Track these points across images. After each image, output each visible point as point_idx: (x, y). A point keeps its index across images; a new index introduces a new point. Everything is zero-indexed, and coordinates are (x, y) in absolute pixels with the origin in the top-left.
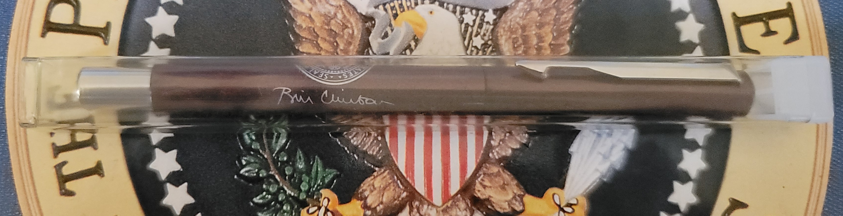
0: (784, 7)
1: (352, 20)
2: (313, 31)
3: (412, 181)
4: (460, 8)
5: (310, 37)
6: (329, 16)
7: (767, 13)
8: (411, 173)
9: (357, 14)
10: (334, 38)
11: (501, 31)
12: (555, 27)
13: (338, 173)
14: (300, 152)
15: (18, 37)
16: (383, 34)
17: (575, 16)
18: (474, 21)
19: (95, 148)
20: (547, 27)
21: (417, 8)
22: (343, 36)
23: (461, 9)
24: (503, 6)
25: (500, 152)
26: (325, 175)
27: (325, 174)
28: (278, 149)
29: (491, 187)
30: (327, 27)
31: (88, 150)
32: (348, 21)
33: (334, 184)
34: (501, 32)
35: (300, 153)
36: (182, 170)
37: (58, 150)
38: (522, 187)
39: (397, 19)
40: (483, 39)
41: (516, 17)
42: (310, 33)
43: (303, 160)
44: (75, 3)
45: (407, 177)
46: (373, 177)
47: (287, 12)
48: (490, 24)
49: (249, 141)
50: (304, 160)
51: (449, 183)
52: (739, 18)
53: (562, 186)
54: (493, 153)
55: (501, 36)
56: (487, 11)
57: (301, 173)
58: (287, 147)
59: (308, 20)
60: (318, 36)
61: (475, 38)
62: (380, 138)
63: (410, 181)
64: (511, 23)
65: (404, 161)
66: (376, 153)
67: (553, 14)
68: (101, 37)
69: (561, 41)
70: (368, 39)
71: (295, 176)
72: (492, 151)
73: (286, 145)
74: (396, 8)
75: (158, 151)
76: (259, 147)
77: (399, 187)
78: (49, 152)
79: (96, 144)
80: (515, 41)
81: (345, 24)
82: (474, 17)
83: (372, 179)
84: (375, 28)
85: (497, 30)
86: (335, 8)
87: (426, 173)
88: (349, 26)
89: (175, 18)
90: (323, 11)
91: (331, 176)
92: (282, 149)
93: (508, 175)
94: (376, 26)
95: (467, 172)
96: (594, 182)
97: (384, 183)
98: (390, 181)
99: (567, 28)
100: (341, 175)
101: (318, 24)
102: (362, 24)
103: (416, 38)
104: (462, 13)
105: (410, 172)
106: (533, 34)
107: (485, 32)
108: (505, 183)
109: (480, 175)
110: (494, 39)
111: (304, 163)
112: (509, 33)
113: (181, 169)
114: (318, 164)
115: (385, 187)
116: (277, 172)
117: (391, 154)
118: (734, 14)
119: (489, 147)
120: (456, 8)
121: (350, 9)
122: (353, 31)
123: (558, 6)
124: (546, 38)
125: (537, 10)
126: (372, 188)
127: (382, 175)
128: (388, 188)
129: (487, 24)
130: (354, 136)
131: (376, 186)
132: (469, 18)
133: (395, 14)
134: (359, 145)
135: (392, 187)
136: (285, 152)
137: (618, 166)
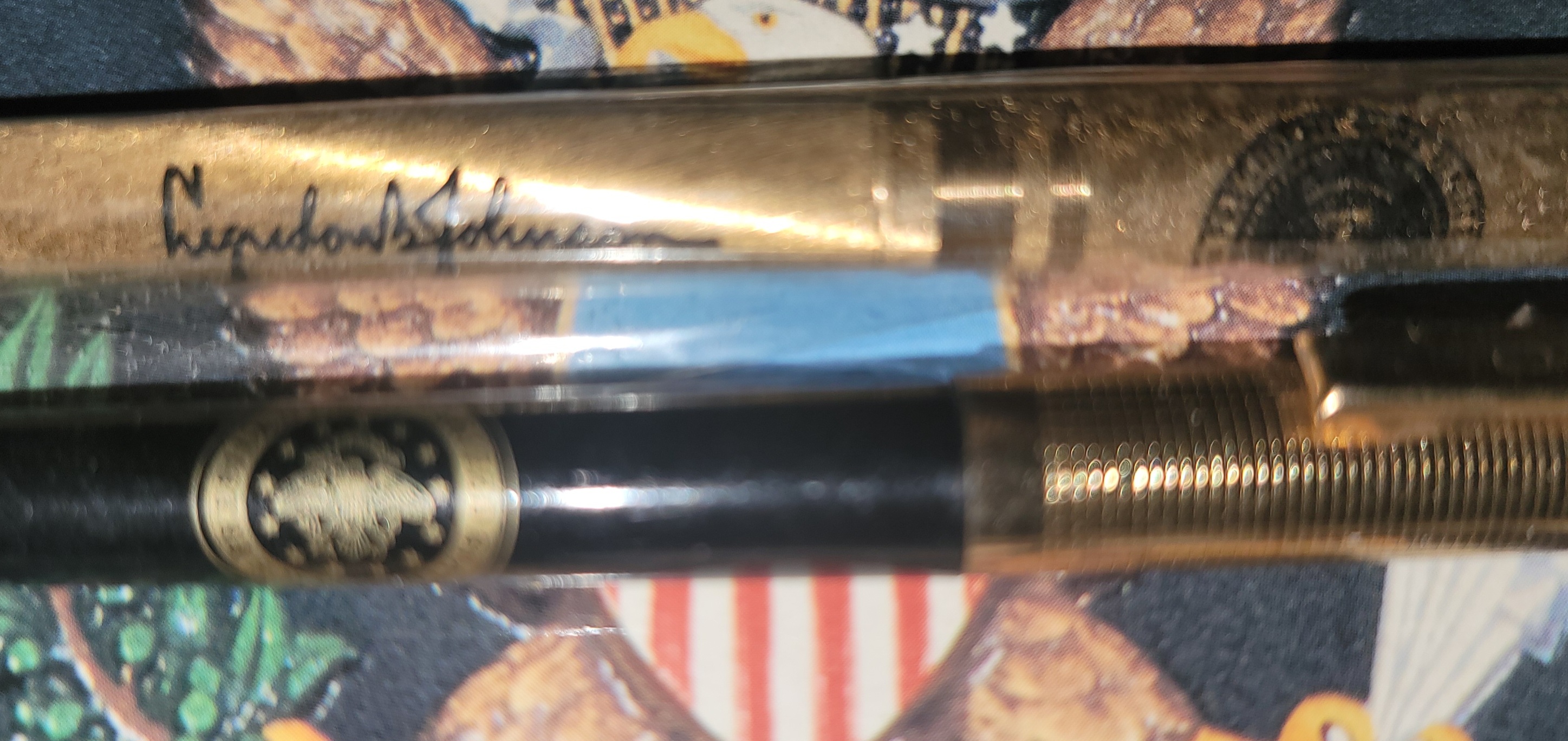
1: (447, 52)
3: (681, 687)
4: (881, 3)
6: (357, 42)
8: (675, 651)
9: (467, 31)
13: (352, 653)
21: (709, 4)
23: (885, 7)
26: (290, 663)
27: (292, 654)
32: (432, 56)
33: (329, 701)
38: (1183, 699)
39: (627, 46)
45: (658, 664)
46: (502, 669)
47: (194, 31)
50: (207, 602)
51: (849, 689)
53: (1358, 691)
56: (990, 9)
57: (188, 653)
59: (272, 56)
63: (674, 686)
71: (162, 664)
74: (624, 7)
77: (622, 711)
81: (420, 67)
82: (938, 34)
83: (502, 680)
86: (381, 13)
90: (335, 26)
91: (316, 668)
93: (1115, 646)
95: (926, 641)
97: (555, 695)
98: (582, 686)
100: (362, 662)
104: (888, 18)
105: (671, 643)
108: (1104, 682)
109: (987, 653)
111: (203, 612)
114: (261, 617)
115: (559, 712)
116: (85, 648)
120: (865, 1)
121: (440, 13)
126: (497, 719)
127: (545, 658)
128: (573, 717)
131: (516, 708)
133: (618, 27)
135: (589, 711)
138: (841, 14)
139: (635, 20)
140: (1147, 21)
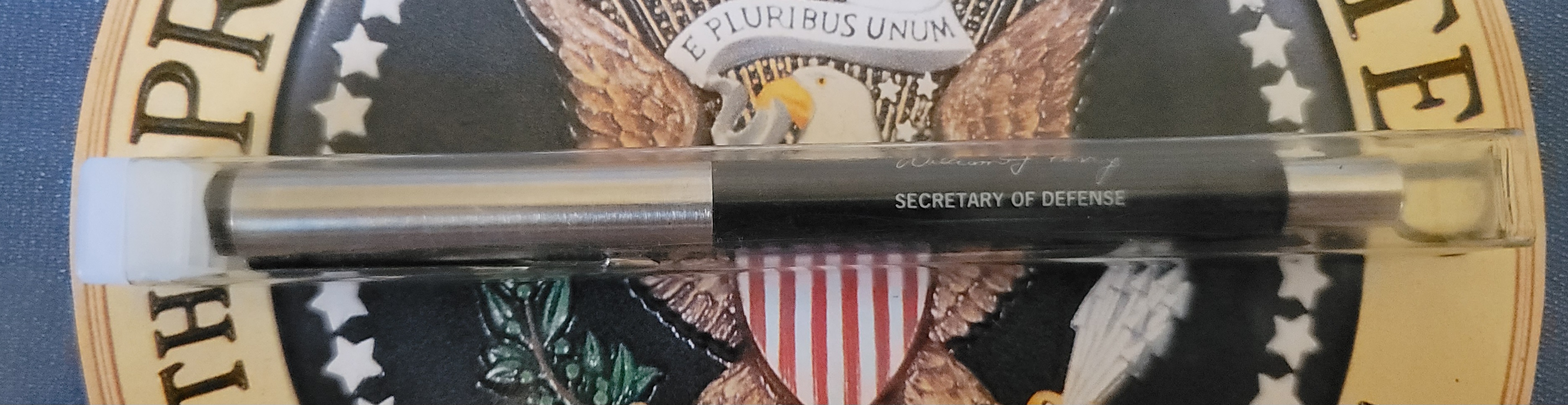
0: (1456, 54)
1: (681, 98)
2: (610, 120)
3: (791, 387)
4: (874, 72)
5: (606, 131)
6: (639, 93)
7: (1424, 66)
8: (789, 371)
9: (689, 87)
10: (649, 132)
11: (946, 111)
12: (1043, 102)
13: (661, 374)
14: (593, 338)
15: (89, 145)
16: (736, 122)
17: (1080, 81)
18: (899, 94)
19: (232, 338)
20: (1029, 101)
21: (796, 73)
22: (664, 128)
23: (875, 74)
24: (950, 66)
25: (947, 329)
26: (636, 378)
27: (637, 375)
28: (552, 333)
29: (932, 393)
30: (635, 112)
31: (219, 342)
32: (674, 100)
33: (653, 393)
34: (946, 113)
35: (591, 340)
36: (383, 374)
37: (166, 344)
38: (987, 391)
39: (761, 94)
40: (914, 126)
41: (973, 85)
42: (605, 123)
43: (597, 351)
44: (188, 80)
45: (783, 378)
46: (721, 380)
47: (563, 87)
48: (927, 100)
49: (500, 321)
50: (600, 353)
51: (857, 387)
52: (1374, 75)
53: (1059, 389)
54: (935, 332)
55: (948, 120)
56: (921, 75)
57: (594, 375)
58: (568, 330)
59: (601, 99)
60: (620, 128)
61: (902, 125)
62: (733, 310)
63: (789, 386)
64: (964, 97)
65: (777, 349)
66: (728, 335)
67: (1041, 79)
68: (236, 139)
69: (1054, 126)
70: (710, 133)
71: (584, 380)
72: (934, 328)
73: (567, 326)
74: (758, 74)
75: (341, 343)
76: (519, 331)
77: (768, 396)
78: (151, 346)
79: (233, 332)
80: (972, 129)
81: (668, 105)
82: (899, 88)
83: (720, 384)
84: (721, 111)
85: (939, 110)
86: (649, 77)
87: (816, 370)
88: (676, 108)
89: (364, 103)
90: (628, 82)
91: (647, 380)
92: (561, 332)
93: (962, 369)
94: (723, 107)
95: (889, 367)
96: (1115, 380)
97: (742, 390)
98: (753, 386)
99: (1066, 103)
100: (665, 377)
101: (620, 107)
102: (698, 105)
103: (795, 127)
104: (877, 81)
105: (787, 369)
106: (1005, 116)
107: (919, 114)
108: (958, 384)
109: (912, 372)
110: (935, 125)
111: (598, 358)
112: (961, 115)
113: (381, 373)
114: (623, 359)
115: (744, 396)
116: (552, 373)
117: (753, 338)
118: (1365, 70)
119: (929, 322)
120: (866, 71)
121: (676, 77)
122: (683, 118)
123: (1049, 63)
124: (1028, 123)
125: (1010, 71)
126: (721, 399)
127: (738, 375)
128: (749, 398)
129: (921, 100)
130: (688, 308)
131: (727, 395)
132: (889, 89)
133: (757, 85)
134: (696, 323)
135: (756, 396)
136: (564, 339)
137: (1159, 351)
138: (855, 78)
139: (763, 82)
140: (992, 81)
